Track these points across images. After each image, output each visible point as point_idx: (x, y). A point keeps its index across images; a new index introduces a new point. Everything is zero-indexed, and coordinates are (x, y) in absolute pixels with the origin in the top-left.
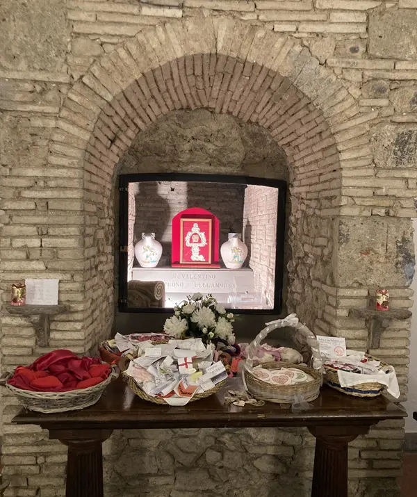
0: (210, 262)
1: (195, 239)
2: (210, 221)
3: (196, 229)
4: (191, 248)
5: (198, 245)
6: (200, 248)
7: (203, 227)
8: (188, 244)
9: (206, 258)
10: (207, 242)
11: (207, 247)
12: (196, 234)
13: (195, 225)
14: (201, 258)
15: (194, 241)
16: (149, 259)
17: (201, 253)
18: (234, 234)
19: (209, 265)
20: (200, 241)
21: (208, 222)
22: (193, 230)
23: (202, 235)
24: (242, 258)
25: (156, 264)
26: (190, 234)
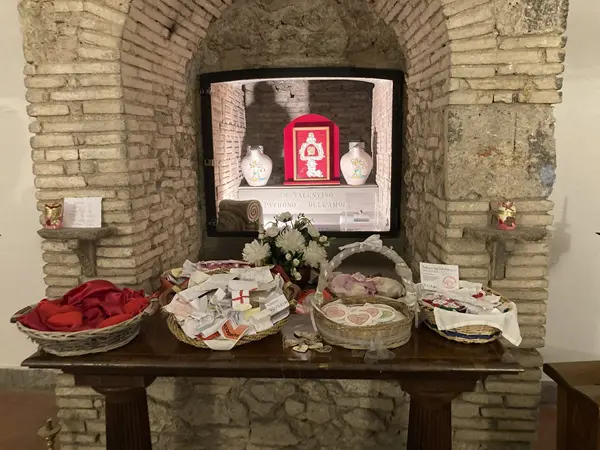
0: (328, 178)
1: (311, 151)
2: (327, 129)
3: (311, 139)
4: (306, 162)
5: (315, 158)
6: (317, 161)
7: (319, 137)
8: (303, 157)
9: (324, 173)
10: (325, 154)
11: (325, 159)
12: (311, 145)
13: (311, 135)
14: (319, 174)
15: (309, 153)
16: (256, 176)
17: (317, 168)
18: (355, 144)
19: (327, 181)
20: (316, 154)
21: (325, 131)
22: (308, 140)
23: (319, 146)
24: (365, 172)
25: (265, 182)
26: (304, 146)
